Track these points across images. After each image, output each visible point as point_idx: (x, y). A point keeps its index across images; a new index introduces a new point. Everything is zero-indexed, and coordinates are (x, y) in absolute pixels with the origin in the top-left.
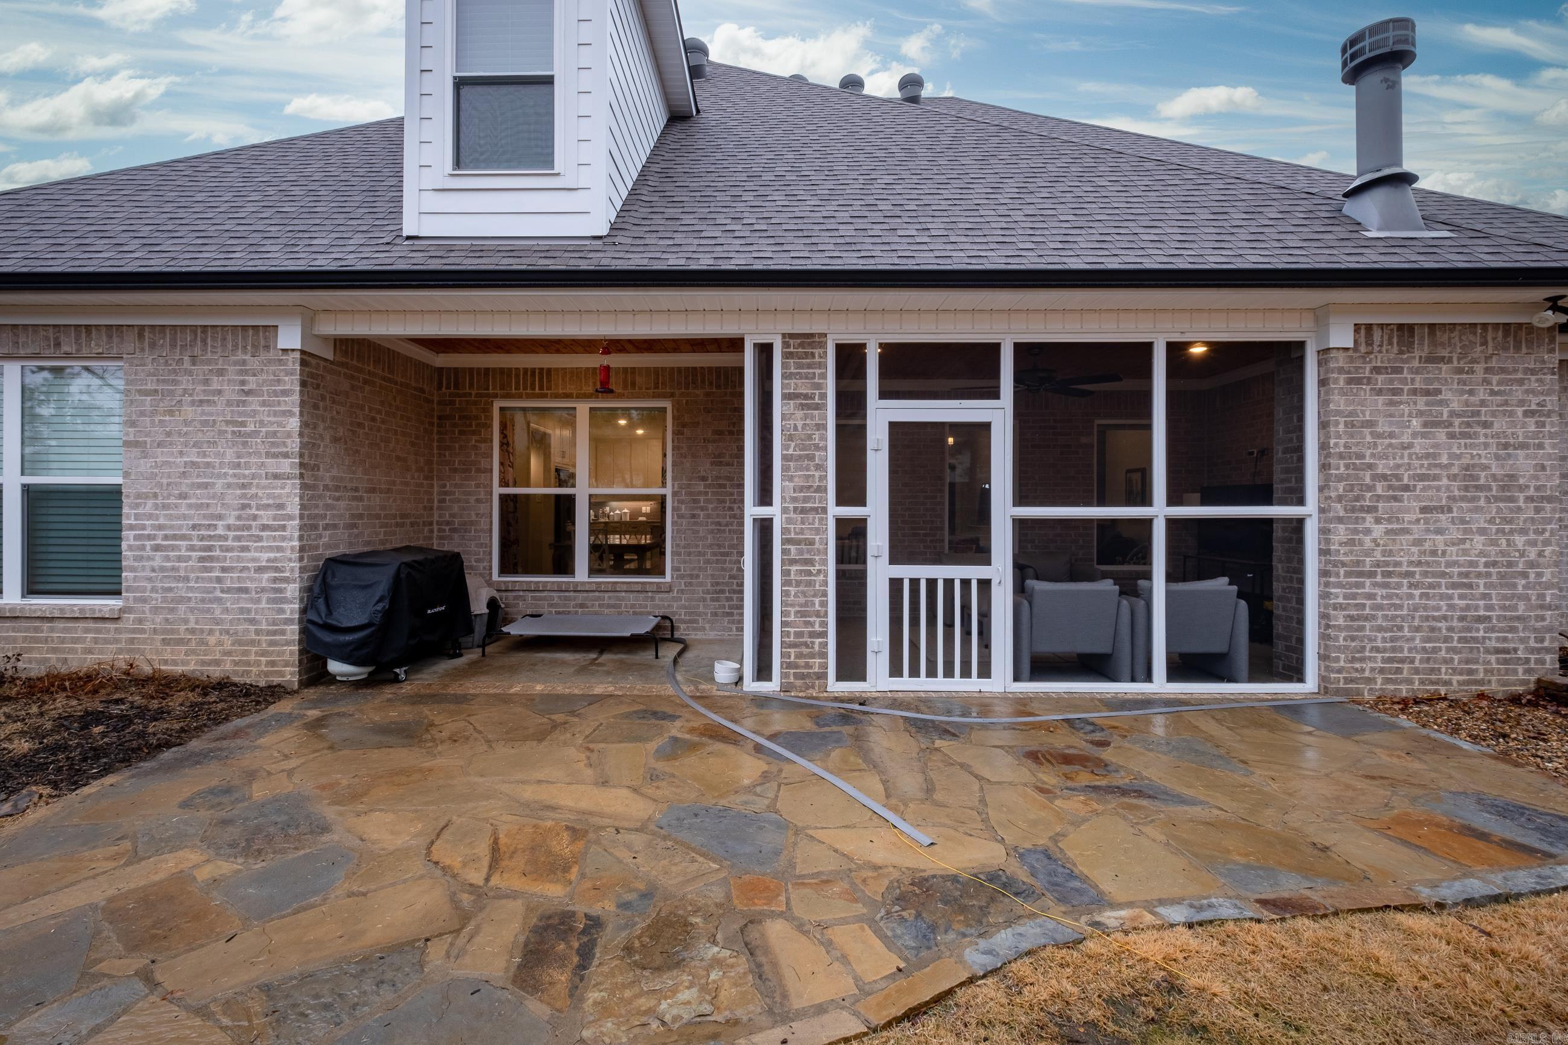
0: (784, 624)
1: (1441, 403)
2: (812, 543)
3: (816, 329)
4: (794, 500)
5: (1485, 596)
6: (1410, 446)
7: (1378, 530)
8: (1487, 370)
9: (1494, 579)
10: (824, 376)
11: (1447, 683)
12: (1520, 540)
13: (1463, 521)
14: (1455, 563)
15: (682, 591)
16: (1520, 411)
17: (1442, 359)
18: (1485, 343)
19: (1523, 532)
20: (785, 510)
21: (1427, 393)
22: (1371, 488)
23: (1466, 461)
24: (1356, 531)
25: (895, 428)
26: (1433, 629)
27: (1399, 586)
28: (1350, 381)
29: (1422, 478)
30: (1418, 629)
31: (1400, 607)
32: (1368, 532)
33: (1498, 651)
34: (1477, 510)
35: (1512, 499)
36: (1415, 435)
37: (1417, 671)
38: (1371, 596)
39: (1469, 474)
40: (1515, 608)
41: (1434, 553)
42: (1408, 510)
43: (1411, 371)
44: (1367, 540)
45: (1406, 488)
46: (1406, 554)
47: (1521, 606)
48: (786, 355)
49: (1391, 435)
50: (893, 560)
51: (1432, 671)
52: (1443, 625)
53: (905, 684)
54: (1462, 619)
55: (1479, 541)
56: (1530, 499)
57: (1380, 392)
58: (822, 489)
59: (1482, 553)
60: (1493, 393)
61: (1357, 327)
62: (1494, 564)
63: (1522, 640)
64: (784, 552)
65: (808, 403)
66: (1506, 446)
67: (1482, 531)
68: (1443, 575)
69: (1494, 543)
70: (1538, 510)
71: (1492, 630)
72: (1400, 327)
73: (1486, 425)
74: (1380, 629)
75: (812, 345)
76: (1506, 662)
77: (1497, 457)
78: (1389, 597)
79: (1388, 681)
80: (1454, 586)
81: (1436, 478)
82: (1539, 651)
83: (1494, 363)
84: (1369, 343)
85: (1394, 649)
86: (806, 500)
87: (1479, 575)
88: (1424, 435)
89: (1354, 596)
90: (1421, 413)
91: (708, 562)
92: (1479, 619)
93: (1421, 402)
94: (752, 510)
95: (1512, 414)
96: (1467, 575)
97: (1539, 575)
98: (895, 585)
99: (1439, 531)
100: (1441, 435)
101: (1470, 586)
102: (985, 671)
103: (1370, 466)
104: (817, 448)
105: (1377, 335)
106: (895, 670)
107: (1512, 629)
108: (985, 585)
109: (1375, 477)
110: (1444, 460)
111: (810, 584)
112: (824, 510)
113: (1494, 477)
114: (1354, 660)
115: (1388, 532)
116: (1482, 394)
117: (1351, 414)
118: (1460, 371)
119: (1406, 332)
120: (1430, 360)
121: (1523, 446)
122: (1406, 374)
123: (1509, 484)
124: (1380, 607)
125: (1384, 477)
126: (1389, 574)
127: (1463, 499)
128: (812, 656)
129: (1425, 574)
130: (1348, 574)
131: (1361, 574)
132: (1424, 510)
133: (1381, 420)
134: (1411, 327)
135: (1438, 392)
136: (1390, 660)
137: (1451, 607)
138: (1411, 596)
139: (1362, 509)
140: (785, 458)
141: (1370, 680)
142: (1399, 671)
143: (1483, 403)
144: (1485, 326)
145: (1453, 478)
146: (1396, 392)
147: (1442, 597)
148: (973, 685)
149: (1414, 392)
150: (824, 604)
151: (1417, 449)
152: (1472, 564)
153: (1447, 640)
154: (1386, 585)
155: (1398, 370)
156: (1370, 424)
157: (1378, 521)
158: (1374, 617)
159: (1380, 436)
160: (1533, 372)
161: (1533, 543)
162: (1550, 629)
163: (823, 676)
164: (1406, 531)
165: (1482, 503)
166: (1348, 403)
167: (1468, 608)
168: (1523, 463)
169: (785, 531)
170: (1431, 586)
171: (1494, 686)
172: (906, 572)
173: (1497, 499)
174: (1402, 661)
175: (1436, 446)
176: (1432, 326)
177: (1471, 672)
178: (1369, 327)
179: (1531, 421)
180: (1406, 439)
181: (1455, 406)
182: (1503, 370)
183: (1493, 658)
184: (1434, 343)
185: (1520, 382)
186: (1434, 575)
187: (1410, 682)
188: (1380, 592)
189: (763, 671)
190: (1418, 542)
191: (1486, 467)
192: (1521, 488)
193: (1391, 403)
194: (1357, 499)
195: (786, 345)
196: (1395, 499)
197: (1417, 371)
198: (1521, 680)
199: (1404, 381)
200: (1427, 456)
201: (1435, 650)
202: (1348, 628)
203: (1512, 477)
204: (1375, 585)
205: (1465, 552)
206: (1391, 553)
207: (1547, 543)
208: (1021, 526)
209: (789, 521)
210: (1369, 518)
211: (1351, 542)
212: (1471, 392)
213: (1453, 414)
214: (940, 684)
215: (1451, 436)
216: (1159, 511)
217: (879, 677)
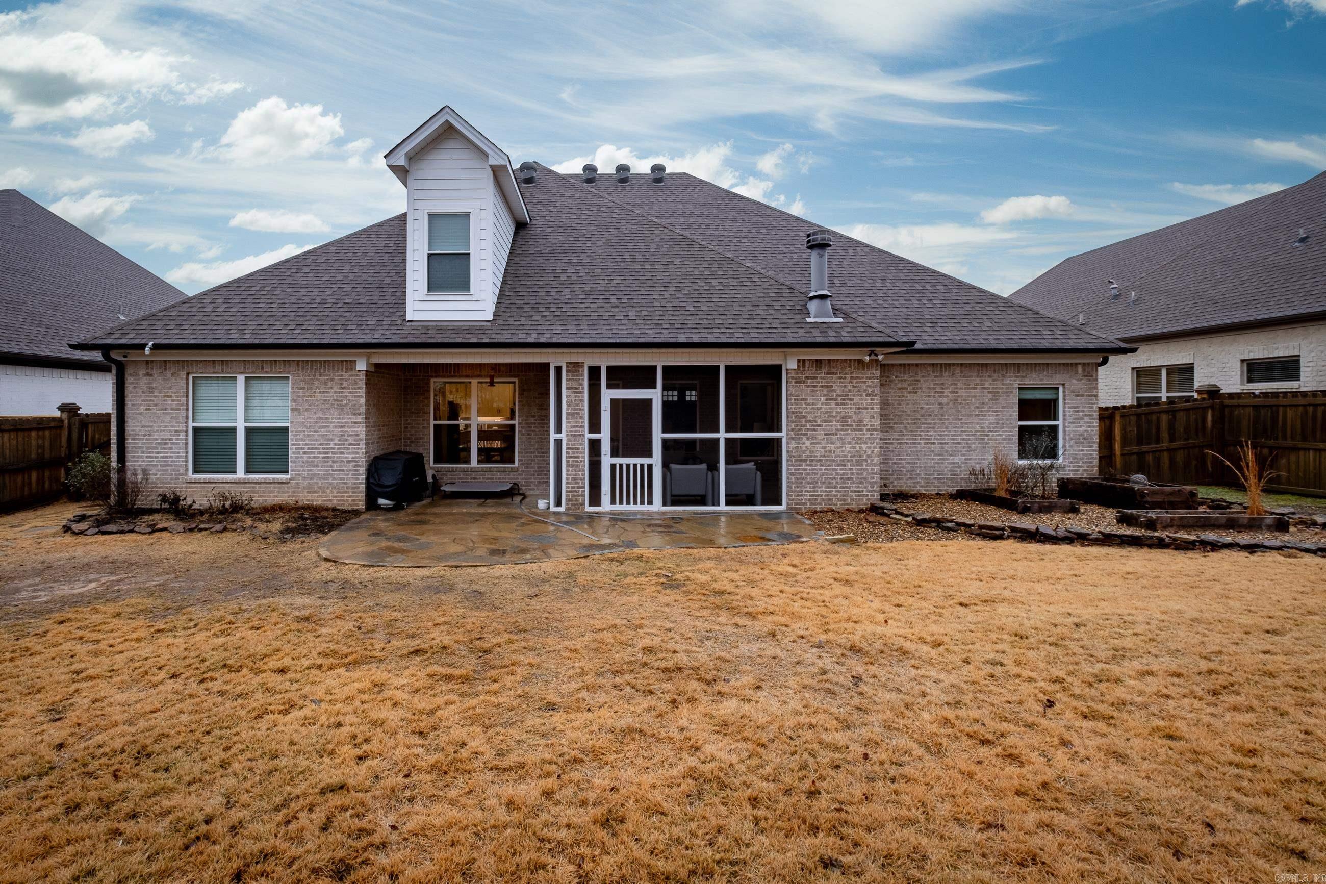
0: (567, 483)
1: (833, 391)
2: (578, 449)
3: (580, 360)
4: (571, 431)
5: (850, 469)
6: (820, 408)
7: (808, 443)
8: (852, 378)
9: (854, 462)
10: (583, 380)
11: (836, 505)
12: (864, 447)
13: (842, 439)
14: (839, 456)
15: (523, 471)
16: (864, 394)
17: (833, 373)
18: (850, 367)
19: (865, 443)
20: (567, 436)
21: (827, 387)
22: (805, 426)
23: (842, 415)
24: (799, 443)
25: (614, 402)
26: (830, 483)
27: (816, 465)
28: (796, 382)
29: (825, 421)
30: (824, 483)
31: (816, 474)
32: (804, 443)
33: (855, 491)
34: (848, 434)
35: (861, 430)
36: (822, 404)
37: (823, 500)
38: (805, 470)
39: (844, 420)
40: (862, 474)
41: (830, 452)
42: (820, 435)
43: (821, 378)
44: (804, 446)
45: (819, 426)
46: (819, 452)
47: (865, 473)
48: (568, 371)
49: (813, 404)
50: (612, 456)
51: (830, 500)
52: (834, 481)
53: (617, 507)
54: (841, 479)
55: (848, 447)
56: (868, 430)
57: (808, 387)
58: (582, 427)
59: (849, 452)
60: (854, 387)
61: (799, 361)
62: (854, 456)
63: (865, 487)
64: (567, 453)
65: (576, 391)
66: (859, 408)
67: (850, 443)
68: (834, 461)
69: (854, 448)
70: (871, 434)
71: (853, 483)
72: (817, 360)
73: (851, 400)
74: (809, 483)
75: (578, 367)
76: (859, 496)
77: (855, 413)
78: (812, 470)
79: (811, 504)
80: (838, 465)
81: (831, 421)
82: (872, 491)
83: (854, 375)
84: (804, 366)
85: (814, 491)
86: (576, 431)
87: (848, 461)
88: (826, 404)
89: (798, 470)
90: (825, 395)
91: (536, 456)
92: (849, 479)
93: (825, 391)
94: (553, 436)
95: (861, 395)
96: (843, 461)
97: (872, 461)
98: (613, 466)
99: (832, 443)
100: (833, 404)
101: (844, 465)
102: (650, 502)
103: (805, 417)
104: (581, 409)
105: (807, 364)
106: (613, 502)
107: (861, 483)
108: (650, 467)
109: (806, 421)
110: (834, 414)
111: (577, 466)
112: (584, 436)
113: (854, 421)
114: (798, 496)
115: (812, 443)
116: (849, 387)
117: (798, 395)
118: (840, 378)
119: (819, 363)
120: (828, 373)
121: (866, 408)
122: (819, 379)
123: (860, 423)
124: (809, 474)
125: (810, 421)
126: (812, 461)
127: (841, 430)
128: (578, 496)
129: (827, 461)
130: (796, 461)
131: (801, 461)
132: (826, 434)
133: (809, 398)
134: (821, 360)
135: (832, 386)
136: (813, 496)
137: (837, 474)
138: (821, 470)
139: (801, 434)
140: (567, 414)
141: (804, 504)
142: (816, 500)
143: (850, 391)
144: (850, 360)
145: (838, 421)
146: (815, 386)
147: (833, 470)
148: (646, 507)
149: (822, 386)
150: (583, 475)
151: (823, 410)
152: (845, 456)
153: (835, 487)
154: (811, 465)
155: (816, 378)
156: (804, 400)
157: (808, 439)
158: (806, 478)
159: (809, 404)
160: (870, 378)
161: (870, 448)
162: (876, 483)
163: (583, 504)
164: (819, 443)
165: (849, 431)
166: (796, 391)
167: (844, 474)
168: (866, 415)
169: (567, 444)
170: (829, 465)
171: (854, 506)
172: (618, 461)
173: (855, 430)
174: (818, 496)
175: (831, 408)
176: (829, 360)
177: (845, 500)
178: (804, 361)
179: (869, 398)
180: (819, 406)
181: (839, 392)
182: (858, 378)
183: (854, 494)
184: (830, 366)
185: (865, 382)
186: (830, 461)
187: (821, 504)
188: (808, 468)
189: (558, 503)
190: (824, 448)
191: (851, 417)
192: (865, 426)
193: (813, 391)
194: (800, 430)
195: (567, 367)
196: (815, 430)
197: (823, 378)
198: (864, 503)
199: (818, 382)
200: (827, 412)
201: (830, 492)
202: (796, 483)
203: (861, 421)
204: (807, 465)
205: (843, 452)
206: (813, 452)
207: (875, 448)
208: (665, 442)
209: (569, 440)
210: (804, 438)
211: (797, 448)
212: (845, 387)
213: (837, 395)
214: (632, 507)
215: (837, 404)
216: (722, 435)
217: (606, 505)
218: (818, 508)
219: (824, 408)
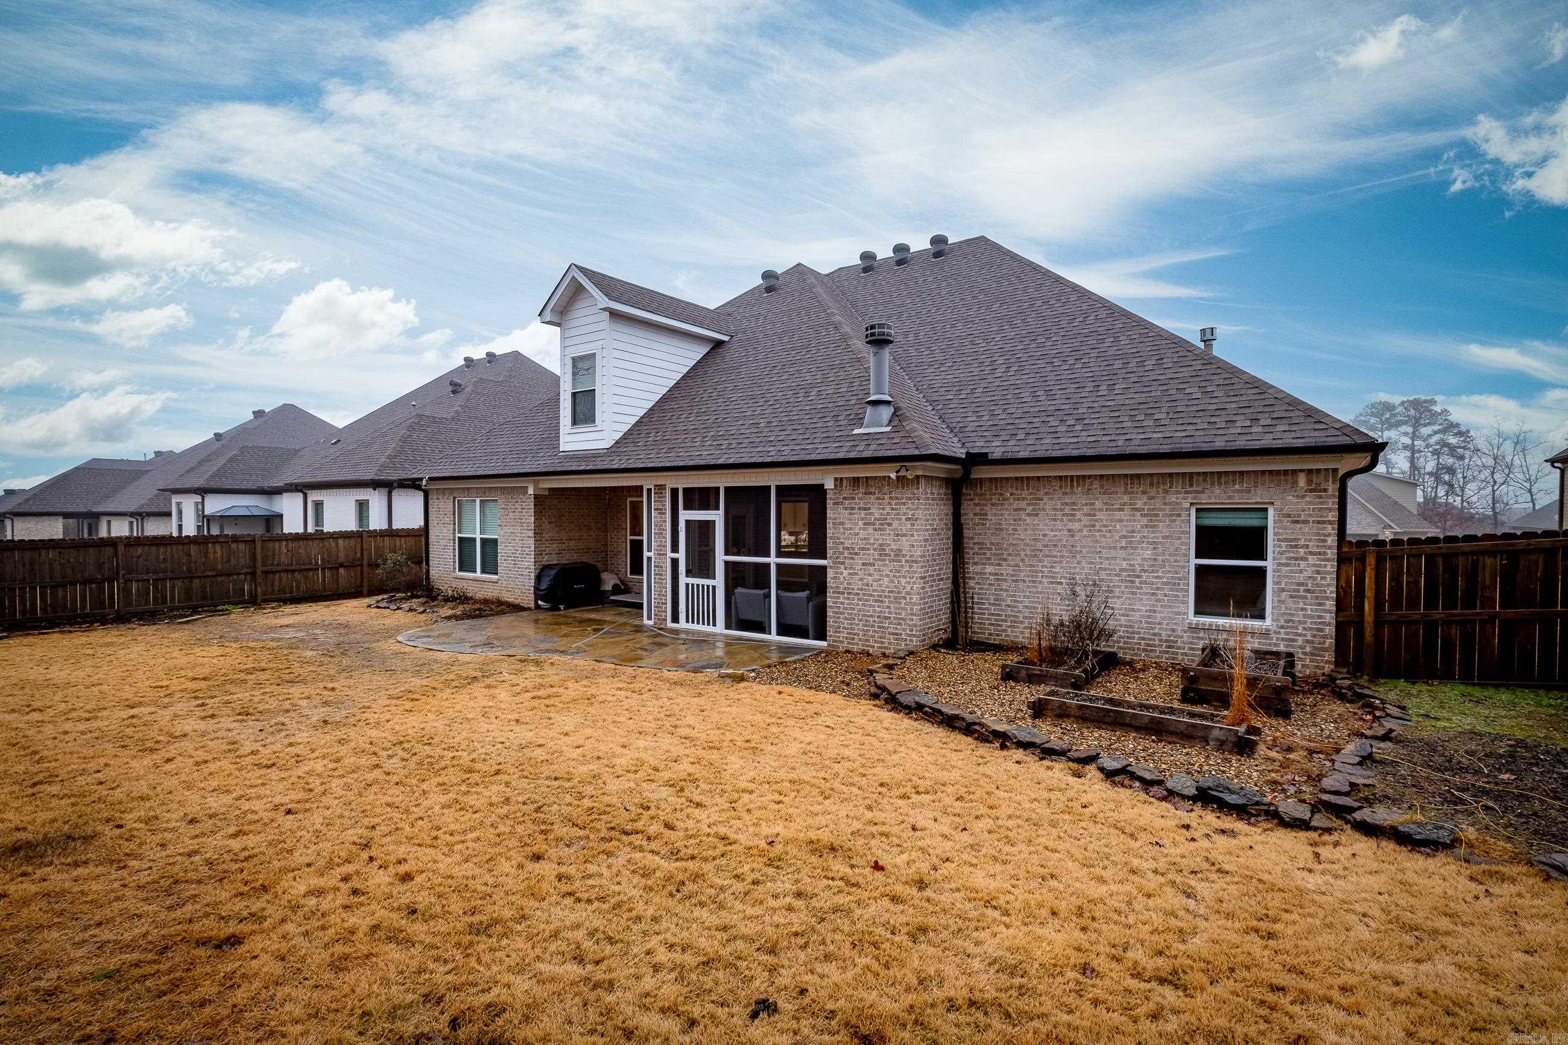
0: (654, 599)
1: (871, 514)
2: (662, 567)
3: (664, 483)
4: (658, 550)
5: (888, 607)
6: (857, 534)
7: (845, 573)
8: (890, 498)
9: (892, 599)
10: (666, 500)
11: (873, 647)
12: (903, 581)
13: (879, 570)
14: (876, 590)
16: (904, 518)
17: (871, 493)
18: (889, 485)
19: (905, 577)
20: (655, 554)
21: (865, 509)
22: (842, 553)
23: (880, 542)
24: (837, 573)
25: (688, 522)
26: (867, 621)
27: (853, 599)
28: (835, 504)
29: (863, 549)
30: (861, 620)
31: (853, 609)
32: (842, 573)
33: (894, 634)
34: (885, 565)
35: (900, 561)
36: (860, 529)
37: (860, 640)
38: (843, 603)
39: (881, 548)
40: (900, 614)
41: (868, 585)
42: (857, 564)
43: (859, 499)
44: (842, 577)
45: (856, 554)
46: (856, 585)
47: (903, 613)
48: (656, 492)
49: (851, 529)
50: (687, 576)
51: (867, 640)
52: (871, 619)
53: (690, 626)
54: (879, 617)
55: (886, 581)
56: (907, 561)
57: (846, 509)
58: (665, 546)
59: (887, 587)
60: (892, 509)
61: (836, 479)
62: (892, 592)
63: (904, 630)
64: (655, 570)
65: (661, 512)
66: (897, 535)
67: (887, 576)
68: (871, 595)
69: (892, 581)
70: (911, 567)
71: (891, 623)
72: (851, 479)
73: (890, 525)
74: (846, 619)
75: (663, 489)
76: (897, 639)
77: (894, 540)
78: (849, 604)
79: (849, 643)
80: (876, 601)
81: (868, 549)
82: (910, 635)
83: (893, 495)
84: (841, 486)
85: (852, 629)
86: (662, 550)
87: (886, 597)
88: (864, 529)
89: (836, 603)
90: (862, 519)
92: (886, 618)
93: (863, 514)
94: (646, 554)
95: (900, 519)
96: (881, 596)
97: (911, 598)
98: (687, 585)
99: (870, 575)
100: (871, 529)
101: (882, 602)
102: (714, 624)
103: (842, 543)
104: (665, 530)
105: (845, 482)
106: (687, 620)
107: (900, 624)
108: (714, 587)
109: (844, 548)
110: (872, 541)
111: (663, 583)
112: (667, 555)
113: (892, 550)
114: (839, 632)
115: (849, 574)
116: (888, 509)
117: (835, 519)
118: (878, 499)
119: (856, 481)
120: (866, 493)
121: (904, 535)
122: (856, 500)
123: (898, 553)
124: (847, 609)
125: (847, 548)
126: (849, 594)
127: (879, 560)
128: (664, 612)
129: (864, 595)
130: (834, 592)
131: (838, 593)
132: (863, 564)
133: (847, 522)
134: (858, 479)
135: (870, 509)
136: (849, 633)
137: (874, 611)
138: (858, 605)
139: (839, 562)
140: (655, 533)
141: (842, 642)
142: (853, 639)
143: (888, 514)
145: (875, 550)
146: (852, 509)
147: (871, 606)
148: (711, 629)
149: (860, 509)
150: (667, 592)
151: (861, 536)
152: (883, 591)
153: (873, 626)
154: (848, 599)
155: (853, 499)
156: (842, 523)
157: (845, 568)
158: (844, 613)
159: (846, 529)
160: (910, 499)
161: (909, 583)
162: (915, 626)
163: (665, 620)
164: (856, 574)
165: (887, 562)
166: (834, 514)
167: (881, 612)
168: (905, 543)
169: (655, 562)
170: (866, 600)
171: (893, 651)
172: (692, 581)
173: (893, 561)
174: (855, 634)
175: (869, 534)
176: (867, 478)
177: (882, 643)
178: (841, 479)
179: (909, 523)
180: (856, 531)
181: (877, 516)
182: (897, 498)
183: (891, 637)
184: (867, 486)
185: (904, 504)
186: (868, 595)
187: (857, 644)
188: (847, 602)
189: (649, 616)
190: (861, 579)
191: (889, 545)
192: (904, 556)
193: (851, 514)
194: (837, 558)
195: (655, 489)
196: (852, 558)
197: (861, 499)
198: (902, 648)
199: (856, 504)
200: (865, 539)
201: (868, 631)
202: (834, 617)
203: (900, 550)
204: (845, 598)
205: (880, 585)
206: (850, 584)
207: (914, 583)
208: (727, 563)
209: (657, 558)
210: (842, 567)
211: (835, 578)
212: (883, 509)
213: (875, 519)
214: (700, 628)
215: (875, 530)
216: (773, 560)
217: (683, 624)
218: (855, 648)
219: (862, 533)
